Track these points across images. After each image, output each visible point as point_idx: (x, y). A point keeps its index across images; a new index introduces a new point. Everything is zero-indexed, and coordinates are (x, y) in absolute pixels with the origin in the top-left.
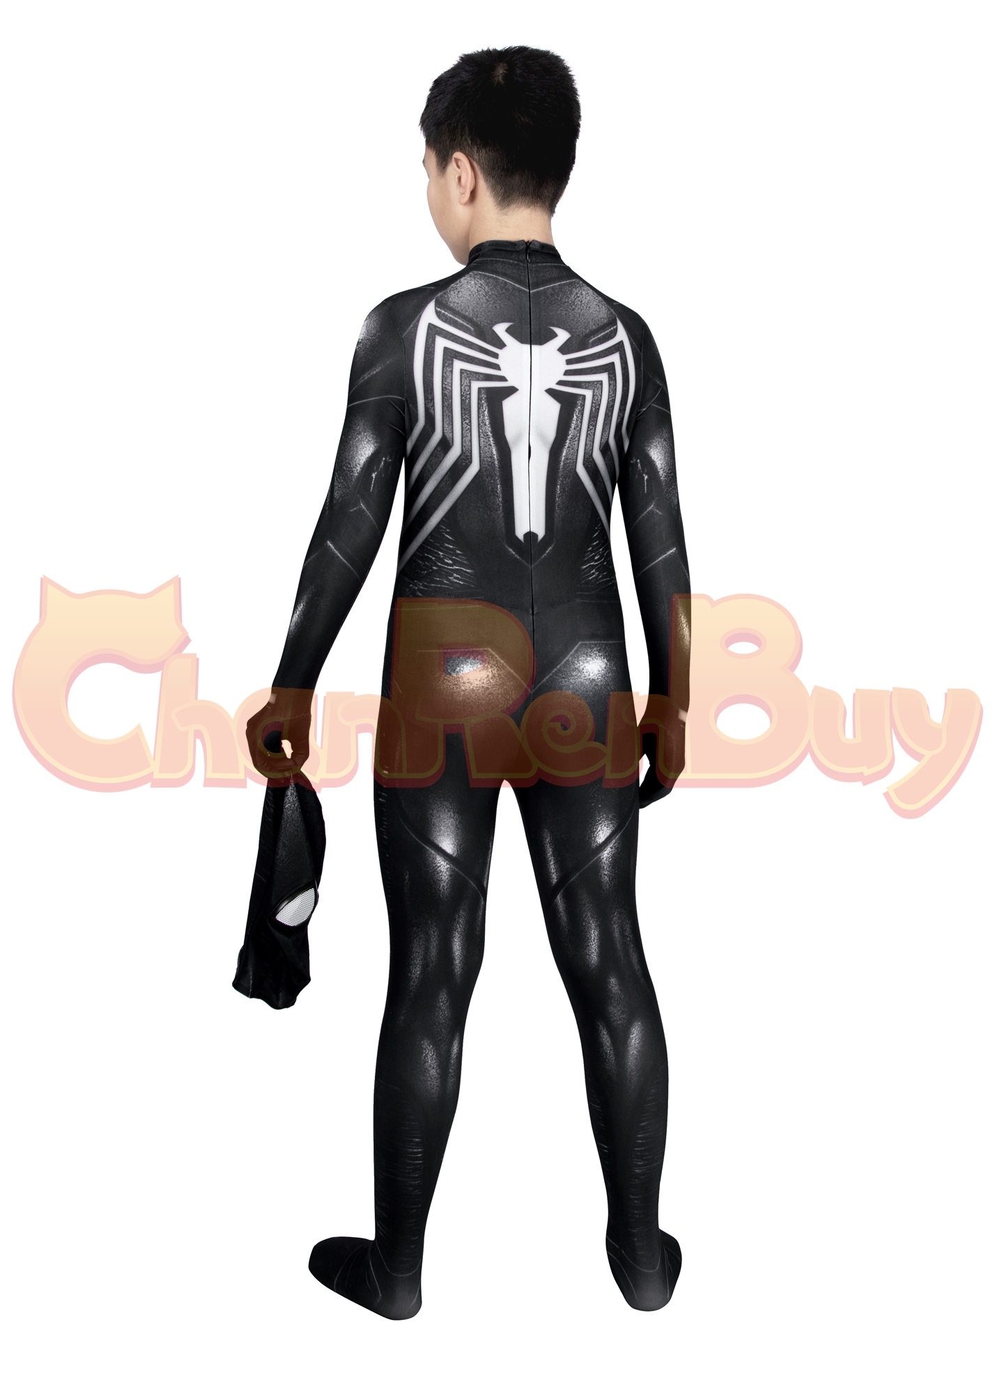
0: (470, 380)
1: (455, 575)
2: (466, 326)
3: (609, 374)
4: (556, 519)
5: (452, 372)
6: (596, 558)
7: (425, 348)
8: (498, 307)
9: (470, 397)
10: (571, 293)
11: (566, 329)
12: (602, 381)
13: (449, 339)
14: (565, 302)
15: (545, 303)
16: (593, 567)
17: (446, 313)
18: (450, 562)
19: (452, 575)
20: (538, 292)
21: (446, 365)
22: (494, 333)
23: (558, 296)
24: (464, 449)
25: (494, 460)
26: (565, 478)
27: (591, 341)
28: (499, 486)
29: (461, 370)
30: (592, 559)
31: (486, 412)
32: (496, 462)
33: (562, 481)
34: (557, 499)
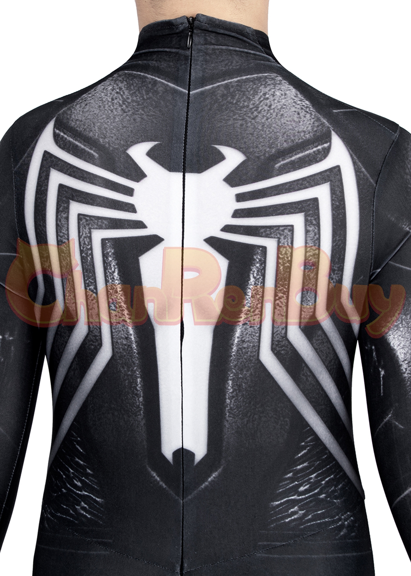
0: (90, 229)
1: (83, 503)
2: (88, 153)
3: (306, 216)
4: (225, 430)
5: (67, 218)
6: (302, 489)
7: (37, 187)
8: (138, 120)
9: (92, 254)
10: (256, 93)
11: (239, 149)
12: (292, 226)
13: (65, 173)
14: (244, 107)
15: (210, 109)
16: (294, 503)
17: (66, 136)
18: (79, 484)
19: (79, 505)
20: (202, 93)
21: (61, 209)
22: (129, 158)
23: (233, 97)
24: (91, 326)
25: (131, 342)
26: (242, 370)
27: (277, 165)
28: (139, 380)
29: (79, 215)
30: (295, 490)
31: (116, 274)
32: (134, 346)
33: (236, 375)
34: (228, 401)
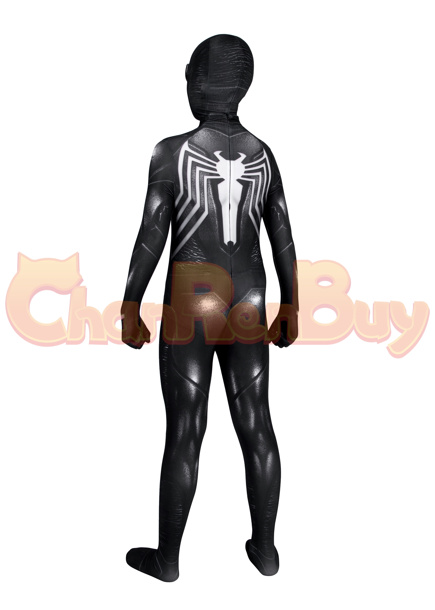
0: (204, 175)
1: (198, 260)
2: (202, 152)
3: (262, 172)
4: (241, 235)
5: (195, 171)
7: (184, 161)
8: (216, 144)
9: (203, 183)
10: (246, 138)
11: (244, 154)
12: (259, 175)
13: (194, 158)
14: (244, 142)
15: (235, 142)
16: (255, 256)
17: (193, 146)
18: (196, 254)
19: (197, 261)
20: (232, 137)
21: (193, 168)
22: (214, 155)
23: (241, 139)
24: (201, 205)
25: (214, 210)
26: (244, 217)
27: (254, 158)
28: (217, 221)
29: (200, 171)
30: (255, 253)
31: (211, 189)
32: (215, 211)
33: (243, 219)
34: (241, 227)
